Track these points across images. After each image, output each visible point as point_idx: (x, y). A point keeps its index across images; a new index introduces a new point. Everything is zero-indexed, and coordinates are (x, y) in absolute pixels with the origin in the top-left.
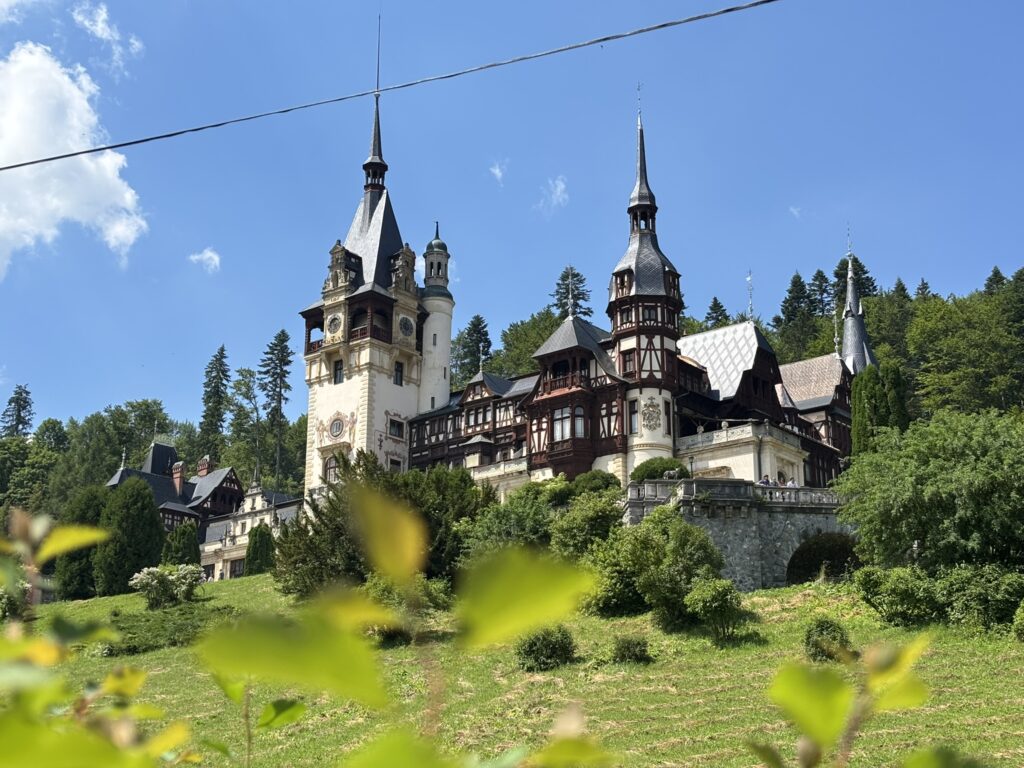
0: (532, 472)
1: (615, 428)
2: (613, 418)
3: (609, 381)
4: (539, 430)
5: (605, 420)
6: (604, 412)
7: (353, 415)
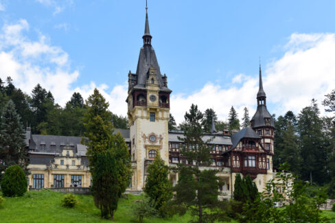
0: (233, 173)
1: (264, 166)
2: (264, 163)
3: (263, 151)
4: (236, 160)
5: (261, 163)
6: (260, 160)
7: (161, 136)
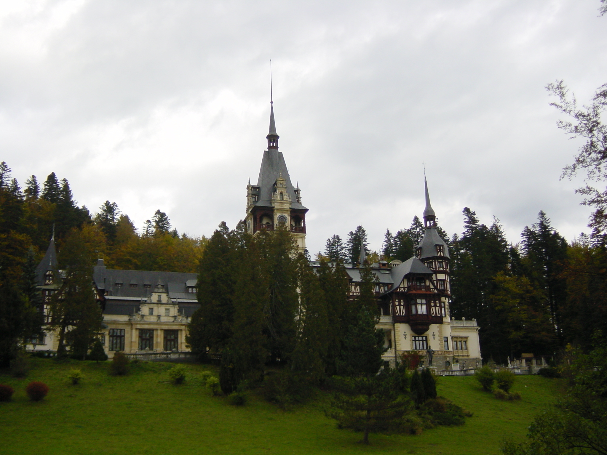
0: (396, 324)
1: (438, 313)
2: (437, 308)
3: (436, 292)
4: (400, 305)
5: (434, 308)
6: (432, 304)
